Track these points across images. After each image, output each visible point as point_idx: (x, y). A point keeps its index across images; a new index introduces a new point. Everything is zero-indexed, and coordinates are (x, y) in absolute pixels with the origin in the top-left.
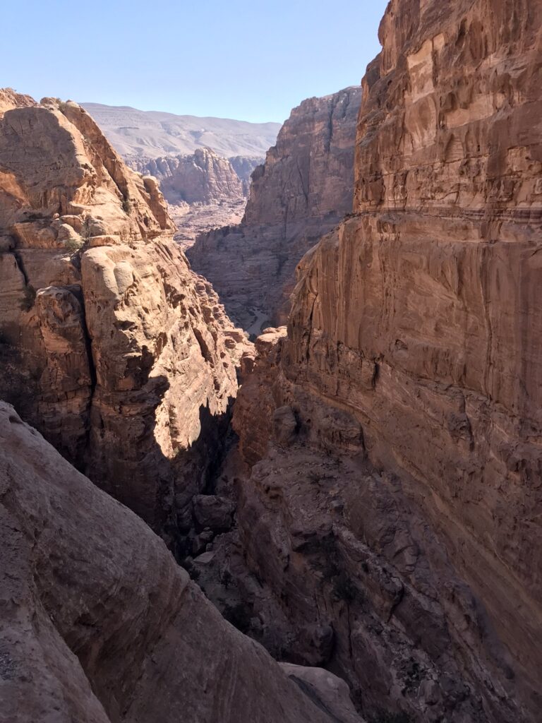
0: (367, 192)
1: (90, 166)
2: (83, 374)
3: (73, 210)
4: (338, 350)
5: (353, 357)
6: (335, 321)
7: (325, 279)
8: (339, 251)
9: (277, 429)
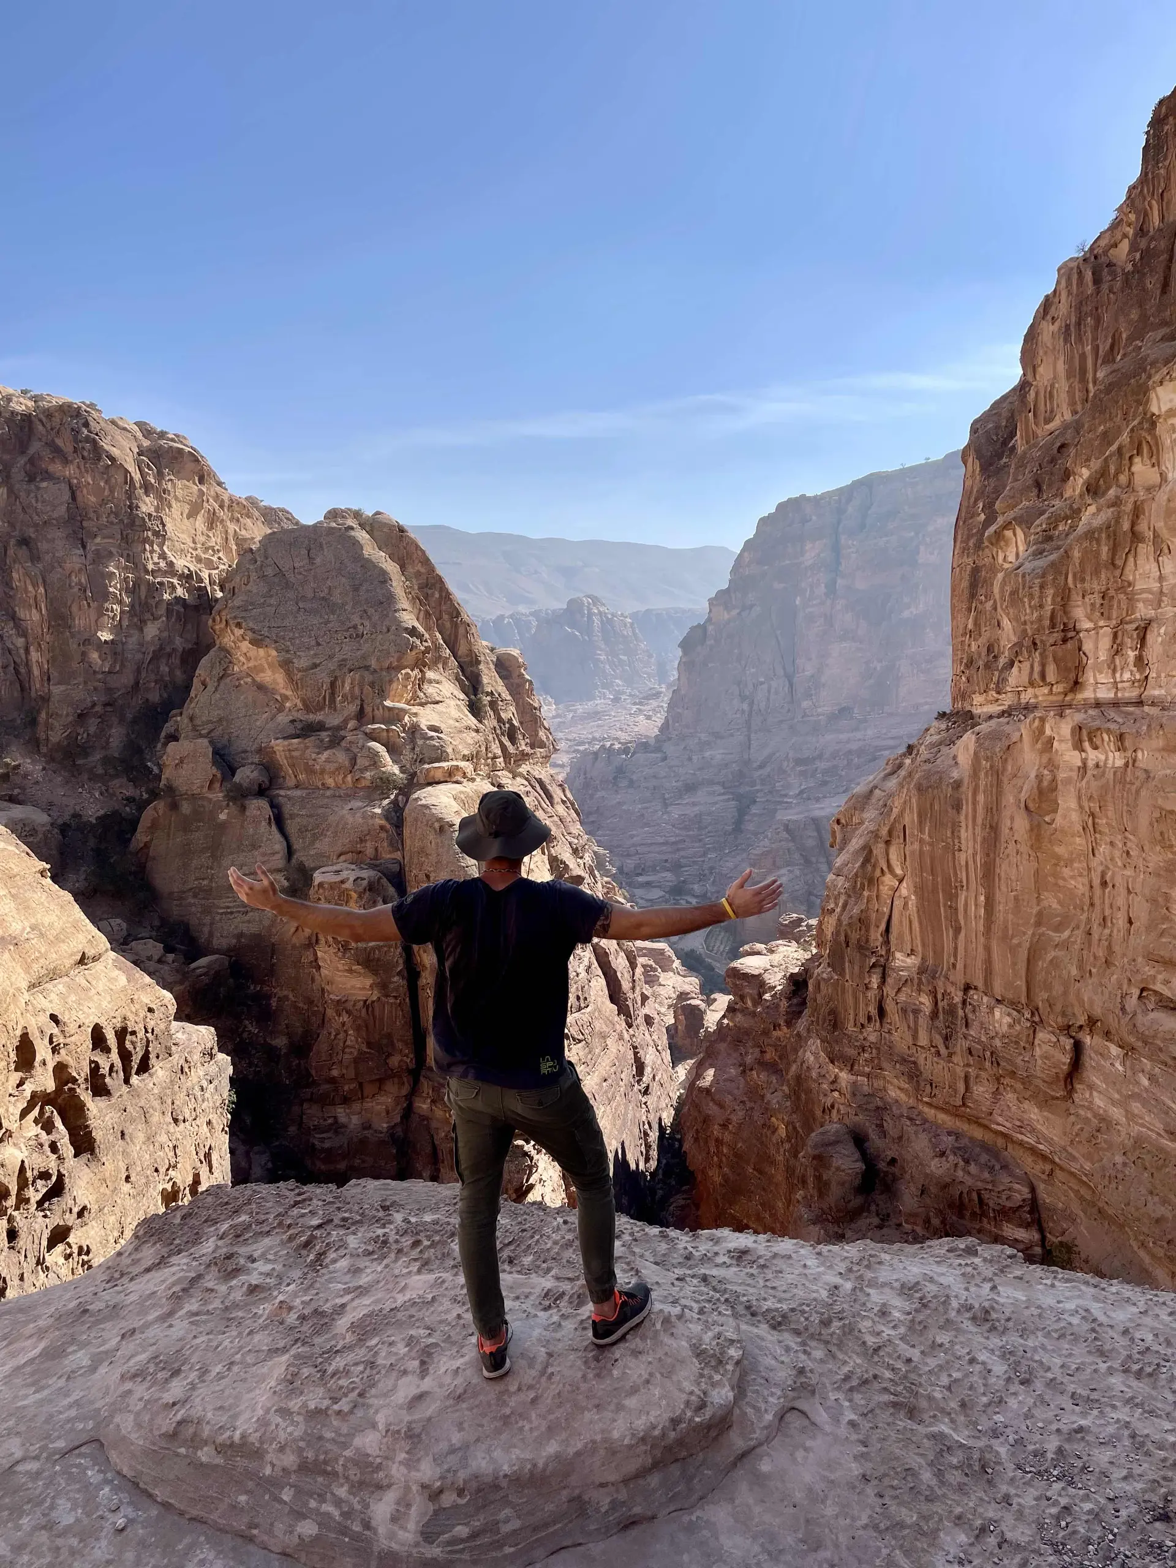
0: (1043, 666)
1: (421, 629)
2: (399, 1045)
3: (387, 714)
4: (964, 1002)
5: (1007, 1020)
6: (956, 937)
7: (927, 848)
8: (964, 789)
9: (818, 1178)
